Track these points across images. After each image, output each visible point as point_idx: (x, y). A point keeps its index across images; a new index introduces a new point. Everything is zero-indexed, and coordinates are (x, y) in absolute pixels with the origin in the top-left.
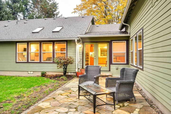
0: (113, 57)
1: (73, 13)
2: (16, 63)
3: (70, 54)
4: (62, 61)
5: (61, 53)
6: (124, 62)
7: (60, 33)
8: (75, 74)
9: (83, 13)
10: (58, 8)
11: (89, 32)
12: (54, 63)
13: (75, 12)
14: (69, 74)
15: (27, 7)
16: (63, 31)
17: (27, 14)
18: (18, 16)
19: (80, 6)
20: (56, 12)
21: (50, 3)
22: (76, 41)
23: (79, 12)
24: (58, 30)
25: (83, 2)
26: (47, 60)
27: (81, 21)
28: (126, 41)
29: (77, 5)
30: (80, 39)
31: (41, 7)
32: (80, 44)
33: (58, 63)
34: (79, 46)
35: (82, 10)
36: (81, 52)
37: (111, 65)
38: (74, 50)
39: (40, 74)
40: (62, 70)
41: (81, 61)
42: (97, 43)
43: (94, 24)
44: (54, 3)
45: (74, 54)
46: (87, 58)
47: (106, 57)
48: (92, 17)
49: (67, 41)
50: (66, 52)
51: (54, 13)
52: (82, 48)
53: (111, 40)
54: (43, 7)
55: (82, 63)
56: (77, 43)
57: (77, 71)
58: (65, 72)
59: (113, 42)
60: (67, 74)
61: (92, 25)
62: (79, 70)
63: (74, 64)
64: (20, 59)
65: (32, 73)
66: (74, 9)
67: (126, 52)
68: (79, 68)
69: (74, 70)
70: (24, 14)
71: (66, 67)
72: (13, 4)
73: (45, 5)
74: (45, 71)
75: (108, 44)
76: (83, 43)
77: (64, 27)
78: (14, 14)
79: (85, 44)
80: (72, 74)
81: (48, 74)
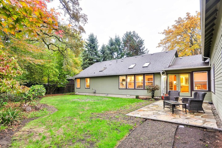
0: (194, 85)
1: (158, 47)
2: (119, 89)
3: (157, 83)
4: (151, 88)
5: (148, 82)
6: (206, 89)
7: (148, 68)
8: (161, 98)
9: (167, 46)
10: (143, 44)
11: (172, 64)
12: (144, 89)
13: (159, 46)
14: (156, 98)
15: (119, 47)
16: (150, 66)
17: (120, 52)
18: (114, 55)
19: (164, 40)
20: (142, 47)
21: (137, 40)
22: (161, 73)
23: (163, 46)
24: (147, 66)
25: (167, 36)
26: (137, 88)
27: (165, 56)
28: (207, 72)
29: (161, 40)
30: (165, 72)
31: (130, 46)
32: (165, 75)
33: (148, 89)
34: (164, 77)
35: (166, 43)
36: (165, 81)
37: (192, 92)
38: (159, 80)
39: (135, 97)
40: (150, 94)
41: (166, 88)
42: (179, 74)
43: (178, 57)
44: (140, 41)
45: (159, 83)
46: (171, 86)
47: (188, 85)
48: (176, 52)
49: (154, 73)
50: (153, 81)
51: (141, 48)
52: (166, 78)
53: (192, 71)
54: (131, 45)
55: (166, 89)
56: (162, 75)
57: (162, 95)
58: (153, 96)
59: (194, 72)
60: (154, 97)
61: (176, 58)
62: (164, 95)
63: (160, 91)
64: (121, 87)
65: (129, 96)
66: (159, 44)
67: (207, 81)
68: (164, 93)
69: (160, 95)
70: (118, 53)
71: (154, 92)
72: (111, 46)
73: (133, 43)
74: (138, 95)
75: (190, 74)
76: (167, 74)
77: (151, 63)
78: (111, 54)
79: (168, 75)
80: (159, 98)
81: (140, 97)
